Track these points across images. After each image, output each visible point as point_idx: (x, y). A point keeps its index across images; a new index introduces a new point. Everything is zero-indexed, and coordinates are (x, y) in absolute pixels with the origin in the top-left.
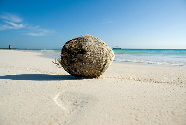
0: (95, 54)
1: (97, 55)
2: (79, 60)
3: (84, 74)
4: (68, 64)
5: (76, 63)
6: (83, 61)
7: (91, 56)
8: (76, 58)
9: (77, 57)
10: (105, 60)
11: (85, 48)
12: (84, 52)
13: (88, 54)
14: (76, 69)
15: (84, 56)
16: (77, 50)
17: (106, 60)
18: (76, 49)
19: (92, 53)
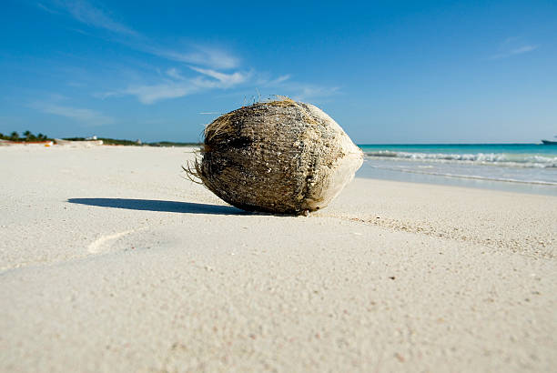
0: (274, 148)
1: (282, 151)
2: (231, 164)
3: (253, 200)
4: (209, 173)
5: (225, 171)
6: (241, 166)
7: (262, 152)
8: (223, 158)
9: (225, 155)
10: (311, 166)
11: (248, 131)
12: (245, 142)
13: (256, 149)
14: (226, 186)
15: (244, 152)
16: (228, 137)
17: (313, 165)
18: (225, 136)
19: (266, 146)
